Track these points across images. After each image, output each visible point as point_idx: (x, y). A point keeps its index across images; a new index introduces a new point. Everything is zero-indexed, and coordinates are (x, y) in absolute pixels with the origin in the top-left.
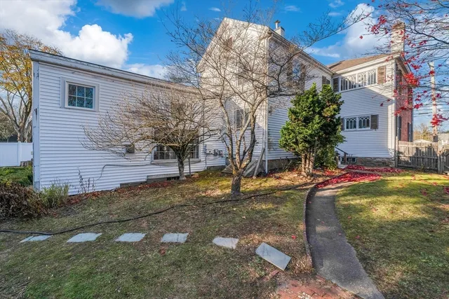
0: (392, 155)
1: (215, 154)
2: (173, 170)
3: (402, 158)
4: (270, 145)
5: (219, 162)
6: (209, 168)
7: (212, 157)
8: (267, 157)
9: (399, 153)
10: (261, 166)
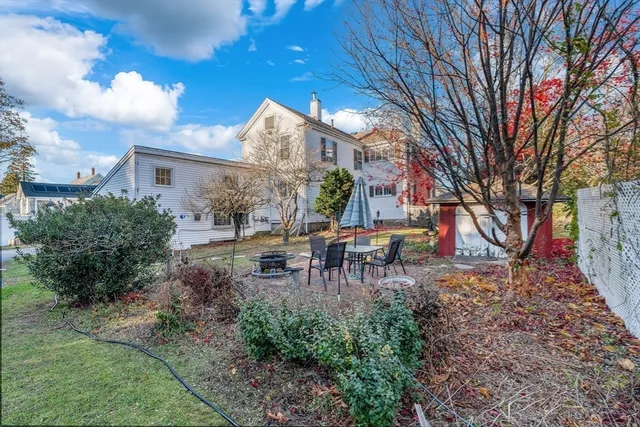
0: (406, 216)
1: (262, 220)
2: (230, 234)
3: (413, 218)
4: (309, 210)
5: (266, 227)
6: (257, 233)
7: (259, 223)
8: (307, 221)
9: (410, 214)
10: (302, 228)
